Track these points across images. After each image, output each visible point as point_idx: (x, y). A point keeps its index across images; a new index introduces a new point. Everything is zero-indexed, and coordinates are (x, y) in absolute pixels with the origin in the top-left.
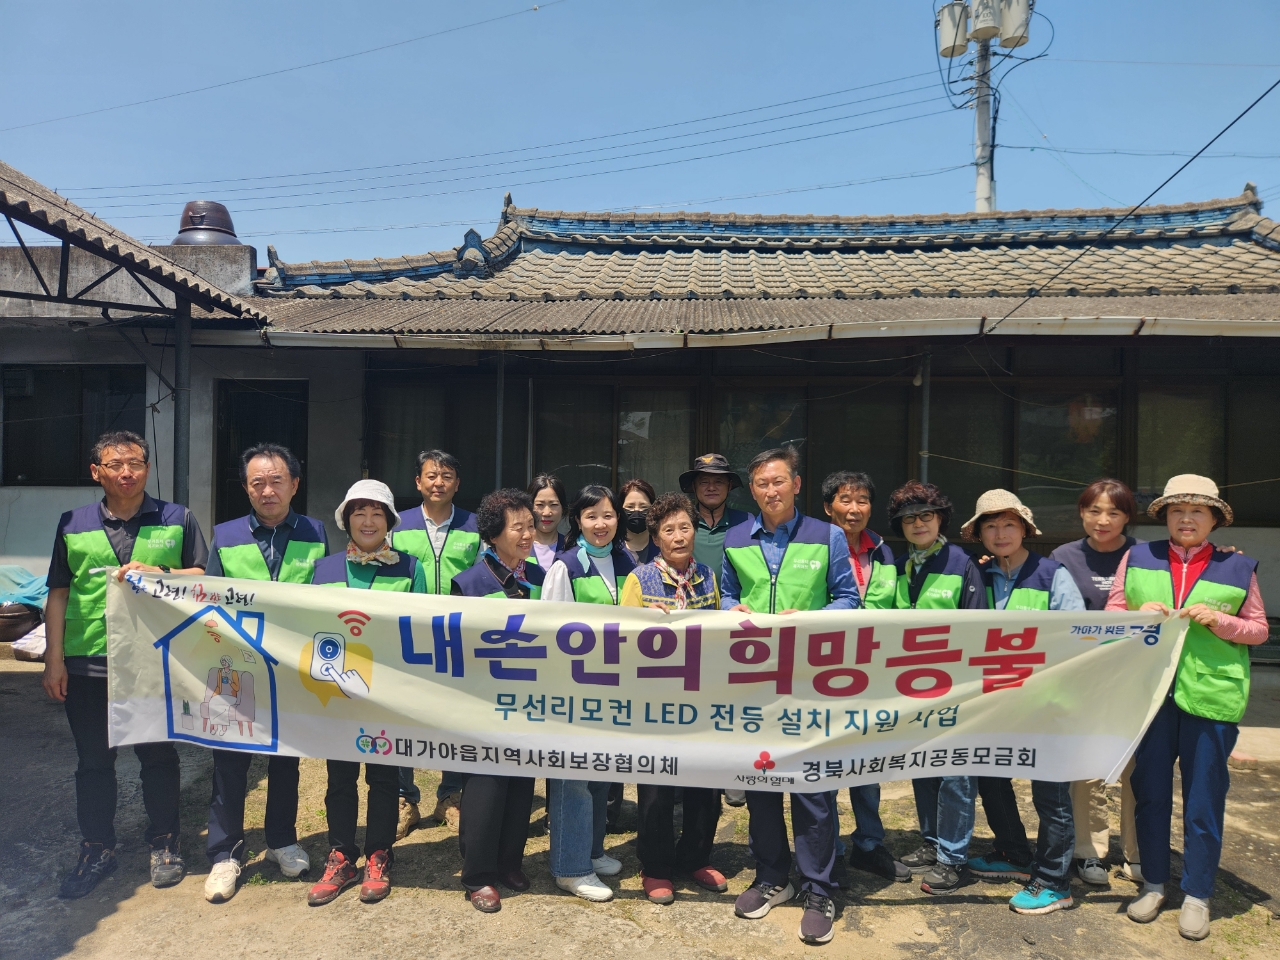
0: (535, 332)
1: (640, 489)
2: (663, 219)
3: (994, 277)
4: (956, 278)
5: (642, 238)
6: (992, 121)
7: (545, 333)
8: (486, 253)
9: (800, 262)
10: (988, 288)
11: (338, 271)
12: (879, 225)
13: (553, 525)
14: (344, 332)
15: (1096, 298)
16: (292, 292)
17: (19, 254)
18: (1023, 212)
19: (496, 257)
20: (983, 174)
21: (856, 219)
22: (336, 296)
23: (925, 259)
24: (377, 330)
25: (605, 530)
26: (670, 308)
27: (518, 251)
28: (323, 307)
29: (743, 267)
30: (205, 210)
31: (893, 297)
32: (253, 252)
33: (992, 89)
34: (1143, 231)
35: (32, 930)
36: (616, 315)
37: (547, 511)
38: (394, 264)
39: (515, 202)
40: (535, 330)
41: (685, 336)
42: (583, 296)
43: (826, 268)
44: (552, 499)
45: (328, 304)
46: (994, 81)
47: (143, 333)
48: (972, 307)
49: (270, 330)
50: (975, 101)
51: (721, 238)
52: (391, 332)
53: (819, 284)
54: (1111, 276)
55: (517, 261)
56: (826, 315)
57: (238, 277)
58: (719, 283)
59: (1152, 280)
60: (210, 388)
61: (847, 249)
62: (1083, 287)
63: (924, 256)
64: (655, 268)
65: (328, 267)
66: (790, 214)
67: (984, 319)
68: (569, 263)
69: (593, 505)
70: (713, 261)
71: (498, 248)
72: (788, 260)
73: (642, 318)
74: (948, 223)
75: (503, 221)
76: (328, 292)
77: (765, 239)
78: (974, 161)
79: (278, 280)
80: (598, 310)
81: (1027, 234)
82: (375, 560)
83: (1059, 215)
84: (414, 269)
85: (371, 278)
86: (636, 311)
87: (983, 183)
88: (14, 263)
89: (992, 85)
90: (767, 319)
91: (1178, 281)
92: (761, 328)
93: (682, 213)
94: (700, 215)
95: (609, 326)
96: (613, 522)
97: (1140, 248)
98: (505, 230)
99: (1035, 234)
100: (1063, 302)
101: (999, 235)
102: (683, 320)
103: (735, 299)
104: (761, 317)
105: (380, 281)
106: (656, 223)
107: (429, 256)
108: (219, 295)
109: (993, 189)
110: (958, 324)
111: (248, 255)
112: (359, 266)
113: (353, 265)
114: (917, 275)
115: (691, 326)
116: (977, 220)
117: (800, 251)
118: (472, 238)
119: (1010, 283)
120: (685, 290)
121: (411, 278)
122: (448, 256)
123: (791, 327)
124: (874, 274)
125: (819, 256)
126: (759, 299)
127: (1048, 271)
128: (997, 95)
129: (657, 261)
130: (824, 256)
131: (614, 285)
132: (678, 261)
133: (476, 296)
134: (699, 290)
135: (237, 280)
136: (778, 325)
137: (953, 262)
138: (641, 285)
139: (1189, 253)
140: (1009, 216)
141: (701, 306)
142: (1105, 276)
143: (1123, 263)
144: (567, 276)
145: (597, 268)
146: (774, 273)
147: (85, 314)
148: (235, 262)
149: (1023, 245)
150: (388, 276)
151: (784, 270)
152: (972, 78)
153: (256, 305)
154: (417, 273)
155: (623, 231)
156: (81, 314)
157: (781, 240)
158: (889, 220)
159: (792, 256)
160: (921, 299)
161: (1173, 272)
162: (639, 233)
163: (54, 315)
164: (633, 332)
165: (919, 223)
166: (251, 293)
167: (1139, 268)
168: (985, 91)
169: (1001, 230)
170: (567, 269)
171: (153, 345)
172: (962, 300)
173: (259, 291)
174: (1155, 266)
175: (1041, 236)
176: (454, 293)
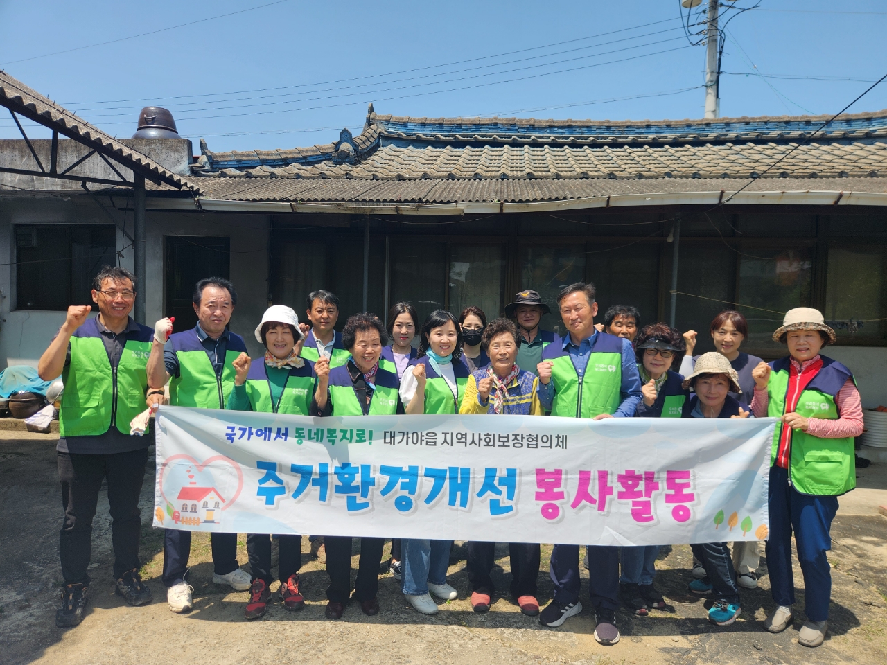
0: (392, 201)
1: (475, 314)
2: (482, 123)
3: (724, 165)
4: (696, 165)
5: (467, 136)
6: (718, 54)
7: (400, 201)
8: (356, 146)
9: (581, 154)
10: (721, 172)
11: (250, 158)
12: (639, 128)
13: (408, 341)
14: (254, 200)
15: (801, 179)
16: (217, 173)
17: (24, 144)
18: (744, 118)
19: (362, 149)
20: (710, 93)
21: (622, 123)
22: (249, 176)
23: (673, 152)
24: (278, 199)
25: (448, 344)
26: (489, 185)
27: (378, 146)
28: (239, 184)
29: (540, 157)
30: (155, 113)
31: (651, 178)
32: (190, 144)
33: (719, 30)
34: (832, 132)
35: (34, 625)
36: (451, 189)
37: (404, 330)
38: (290, 154)
39: (375, 111)
40: (392, 199)
41: (502, 204)
42: (426, 177)
43: (600, 158)
44: (409, 321)
45: (243, 182)
46: (720, 25)
47: (111, 199)
48: (711, 185)
49: (202, 198)
50: (707, 40)
51: (524, 137)
52: (288, 200)
53: (596, 169)
54: (811, 164)
55: (377, 153)
56: (604, 189)
57: (179, 162)
58: (524, 168)
59: (841, 167)
60: (161, 242)
61: (615, 145)
62: (791, 172)
63: (672, 150)
64: (477, 158)
65: (243, 156)
66: (574, 119)
67: (722, 193)
68: (414, 154)
69: (441, 325)
70: (518, 153)
71: (364, 143)
72: (572, 153)
73: (469, 192)
74: (689, 126)
75: (367, 124)
76: (243, 173)
77: (556, 137)
78: (704, 84)
79: (208, 164)
80: (437, 186)
81: (747, 134)
82: (287, 365)
83: (771, 120)
84: (304, 158)
85: (273, 163)
86: (464, 187)
87: (711, 99)
88: (21, 151)
89: (719, 28)
90: (561, 192)
91: (860, 167)
92: (557, 199)
93: (496, 119)
94: (509, 120)
95: (445, 198)
96: (454, 339)
97: (829, 145)
98: (369, 130)
99: (753, 134)
100: (778, 182)
101: (726, 135)
102: (499, 193)
103: (536, 179)
104: (557, 191)
105: (280, 166)
106: (477, 126)
107: (315, 148)
108: (164, 172)
109: (717, 104)
110: (704, 196)
111: (186, 146)
112: (264, 155)
113: (260, 154)
114: (668, 163)
115: (505, 197)
116: (710, 124)
117: (581, 146)
118: (345, 135)
119: (738, 169)
120: (499, 173)
121: (302, 164)
122: (328, 148)
123: (579, 197)
124: (636, 162)
125: (595, 149)
126: (553, 179)
127: (764, 161)
128: (723, 35)
129: (478, 153)
130: (598, 150)
131: (447, 170)
132: (493, 153)
133: (348, 176)
134: (509, 173)
135: (179, 164)
136: (569, 196)
137: (693, 154)
138: (467, 170)
139: (865, 148)
140: (733, 121)
141: (511, 183)
142: (806, 164)
143: (818, 155)
144: (413, 163)
145: (435, 158)
146: (563, 162)
147: (71, 188)
148: (177, 151)
149: (743, 142)
150: (286, 162)
151: (570, 159)
152: (705, 23)
153: (191, 181)
154: (307, 161)
155: (453, 132)
156: (69, 188)
157: (567, 138)
158: (646, 124)
159: (575, 150)
160: (672, 179)
161: (855, 162)
162: (465, 133)
163: (50, 189)
164: (463, 201)
165: (668, 126)
166: (188, 173)
167: (831, 159)
168: (714, 32)
169: (727, 131)
170: (413, 159)
171: (119, 209)
172: (702, 180)
173: (194, 172)
174: (841, 158)
175: (757, 136)
176: (333, 174)
